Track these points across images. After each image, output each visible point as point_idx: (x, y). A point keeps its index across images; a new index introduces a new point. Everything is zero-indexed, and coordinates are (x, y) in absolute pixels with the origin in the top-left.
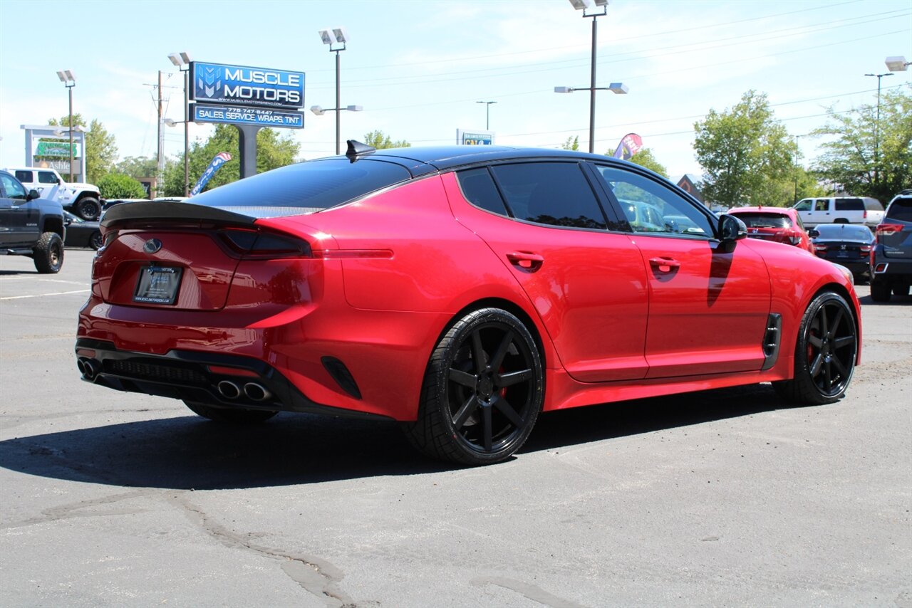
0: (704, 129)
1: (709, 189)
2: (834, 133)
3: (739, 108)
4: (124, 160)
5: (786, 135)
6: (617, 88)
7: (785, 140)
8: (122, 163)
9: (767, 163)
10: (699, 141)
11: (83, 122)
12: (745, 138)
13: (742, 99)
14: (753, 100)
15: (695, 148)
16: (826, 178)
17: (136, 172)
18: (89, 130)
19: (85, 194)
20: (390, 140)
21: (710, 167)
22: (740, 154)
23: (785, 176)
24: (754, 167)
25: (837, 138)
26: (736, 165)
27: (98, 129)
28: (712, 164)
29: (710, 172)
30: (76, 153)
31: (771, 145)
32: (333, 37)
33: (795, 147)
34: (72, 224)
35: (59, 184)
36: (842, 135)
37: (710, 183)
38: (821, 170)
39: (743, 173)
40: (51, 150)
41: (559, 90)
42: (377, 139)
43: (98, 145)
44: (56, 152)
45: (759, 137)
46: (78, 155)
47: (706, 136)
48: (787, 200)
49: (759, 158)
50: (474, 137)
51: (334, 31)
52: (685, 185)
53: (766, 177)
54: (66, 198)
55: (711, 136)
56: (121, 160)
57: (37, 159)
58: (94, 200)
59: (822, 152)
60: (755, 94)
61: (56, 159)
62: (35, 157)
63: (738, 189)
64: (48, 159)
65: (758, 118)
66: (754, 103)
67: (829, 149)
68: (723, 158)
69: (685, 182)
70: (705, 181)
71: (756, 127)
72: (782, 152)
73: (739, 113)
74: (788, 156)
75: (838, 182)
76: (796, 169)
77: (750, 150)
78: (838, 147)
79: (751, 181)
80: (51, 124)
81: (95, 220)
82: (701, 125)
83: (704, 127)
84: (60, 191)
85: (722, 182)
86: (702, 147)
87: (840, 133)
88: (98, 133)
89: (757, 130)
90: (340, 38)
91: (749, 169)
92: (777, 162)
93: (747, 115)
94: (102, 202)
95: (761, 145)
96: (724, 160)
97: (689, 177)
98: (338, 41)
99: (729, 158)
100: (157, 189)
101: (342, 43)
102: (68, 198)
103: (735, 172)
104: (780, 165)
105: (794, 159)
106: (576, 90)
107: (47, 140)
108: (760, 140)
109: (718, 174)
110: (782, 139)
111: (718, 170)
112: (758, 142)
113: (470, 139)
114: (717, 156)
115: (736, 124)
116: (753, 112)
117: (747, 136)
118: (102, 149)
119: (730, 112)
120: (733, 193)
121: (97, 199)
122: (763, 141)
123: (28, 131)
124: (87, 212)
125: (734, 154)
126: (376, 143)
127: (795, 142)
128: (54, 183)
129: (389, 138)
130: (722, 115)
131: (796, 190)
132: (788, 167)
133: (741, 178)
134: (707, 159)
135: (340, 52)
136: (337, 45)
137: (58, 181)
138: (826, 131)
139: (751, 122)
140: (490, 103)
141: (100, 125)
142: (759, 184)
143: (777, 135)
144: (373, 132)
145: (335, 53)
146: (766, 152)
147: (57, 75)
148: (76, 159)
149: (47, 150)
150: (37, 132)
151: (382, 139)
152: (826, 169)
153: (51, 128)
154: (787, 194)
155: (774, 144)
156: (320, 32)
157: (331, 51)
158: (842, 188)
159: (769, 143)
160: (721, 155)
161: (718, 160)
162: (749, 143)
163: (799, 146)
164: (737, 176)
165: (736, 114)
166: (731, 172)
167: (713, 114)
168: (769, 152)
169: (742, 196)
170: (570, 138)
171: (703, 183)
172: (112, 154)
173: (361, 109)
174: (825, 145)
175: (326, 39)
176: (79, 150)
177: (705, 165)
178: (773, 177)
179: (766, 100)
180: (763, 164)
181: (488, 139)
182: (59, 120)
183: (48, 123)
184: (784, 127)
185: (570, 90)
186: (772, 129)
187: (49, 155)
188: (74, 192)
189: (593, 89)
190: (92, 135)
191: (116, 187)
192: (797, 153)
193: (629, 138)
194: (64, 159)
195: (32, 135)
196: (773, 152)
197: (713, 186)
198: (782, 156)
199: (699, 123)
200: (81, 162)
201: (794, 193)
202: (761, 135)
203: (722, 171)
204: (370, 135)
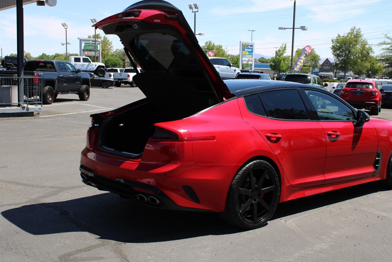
0: (336, 42)
1: (336, 65)
2: (387, 44)
3: (349, 34)
4: (116, 50)
5: (368, 44)
6: (303, 28)
7: (367, 46)
8: (115, 51)
9: (360, 55)
10: (333, 47)
11: (100, 37)
12: (351, 45)
13: (351, 30)
14: (355, 30)
15: (332, 49)
16: (383, 62)
17: (120, 55)
18: (103, 40)
19: (99, 67)
20: (214, 44)
21: (337, 57)
22: (349, 52)
23: (367, 60)
24: (355, 56)
25: (388, 46)
26: (348, 56)
27: (106, 39)
28: (338, 56)
29: (337, 58)
30: (98, 48)
31: (362, 48)
32: (193, 6)
33: (371, 49)
34: (95, 78)
35: (90, 63)
36: (390, 45)
37: (337, 62)
38: (381, 59)
39: (350, 59)
40: (89, 47)
41: (280, 28)
42: (209, 44)
43: (106, 45)
44: (91, 48)
45: (357, 45)
46: (99, 49)
47: (336, 44)
48: (367, 69)
49: (357, 53)
50: (246, 44)
51: (194, 4)
52: (327, 62)
53: (359, 61)
54: (92, 68)
55: (338, 44)
56: (114, 50)
57: (84, 50)
58: (103, 69)
59: (382, 52)
60: (356, 28)
61: (91, 50)
62: (83, 50)
63: (348, 65)
64: (87, 50)
65: (357, 38)
66: (355, 32)
67: (385, 51)
68: (343, 53)
69: (327, 61)
70: (335, 62)
71: (356, 41)
72: (366, 51)
73: (349, 35)
74: (368, 53)
75: (388, 63)
76: (371, 57)
77: (353, 50)
78: (389, 50)
79: (353, 62)
80: (89, 37)
81: (103, 76)
82: (335, 40)
83: (335, 41)
84: (91, 65)
85: (342, 62)
86: (334, 49)
87: (390, 44)
88: (106, 41)
89: (357, 42)
90: (196, 7)
91: (352, 57)
92: (364, 55)
93: (353, 36)
94: (106, 70)
95: (358, 48)
96: (343, 54)
97: (329, 59)
98: (195, 8)
99: (345, 53)
100: (127, 63)
101: (197, 9)
102: (93, 68)
103: (347, 59)
104: (365, 56)
105: (370, 54)
106: (287, 28)
107: (87, 43)
108: (357, 46)
109: (340, 59)
110: (366, 46)
111: (341, 58)
112: (356, 47)
113: (245, 45)
114: (340, 52)
115: (348, 40)
116: (355, 35)
117: (352, 45)
118: (107, 47)
119: (346, 35)
120: (346, 67)
121: (104, 68)
122: (358, 47)
123: (80, 40)
124: (100, 73)
125: (347, 52)
126: (209, 46)
127: (371, 47)
128: (88, 62)
129: (214, 43)
130: (343, 36)
131: (371, 65)
132: (368, 57)
133: (349, 61)
134: (336, 54)
135: (196, 13)
136: (195, 10)
137: (90, 62)
138: (384, 43)
139: (354, 39)
140: (253, 31)
141: (107, 38)
142: (356, 63)
143: (364, 44)
144: (208, 41)
145: (194, 13)
146: (359, 51)
147: (90, 20)
148: (98, 50)
149: (87, 47)
150: (84, 40)
151: (211, 44)
152: (383, 59)
153: (89, 39)
154: (367, 67)
155: (363, 48)
156: (188, 5)
157: (193, 12)
158: (390, 66)
159: (361, 47)
160: (342, 52)
161: (341, 54)
162: (353, 47)
163: (373, 49)
164: (348, 60)
165: (348, 36)
166: (345, 58)
167: (339, 36)
168: (361, 51)
169: (349, 68)
170: (283, 44)
171: (335, 63)
172: (111, 49)
173: (204, 35)
174: (383, 49)
175: (191, 7)
176: (99, 47)
177: (335, 56)
178: (362, 61)
179: (360, 30)
180: (358, 56)
181: (252, 45)
182: (92, 36)
183: (88, 37)
184: (367, 41)
185: (284, 29)
186: (362, 42)
187: (88, 49)
188: (96, 66)
189: (294, 28)
190: (104, 41)
191: (112, 61)
192: (372, 51)
193: (307, 48)
194: (94, 50)
195: (82, 42)
196: (362, 51)
197: (338, 64)
198: (366, 53)
199: (334, 39)
200: (100, 52)
201: (370, 66)
202: (358, 44)
203: (342, 58)
204: (207, 42)
